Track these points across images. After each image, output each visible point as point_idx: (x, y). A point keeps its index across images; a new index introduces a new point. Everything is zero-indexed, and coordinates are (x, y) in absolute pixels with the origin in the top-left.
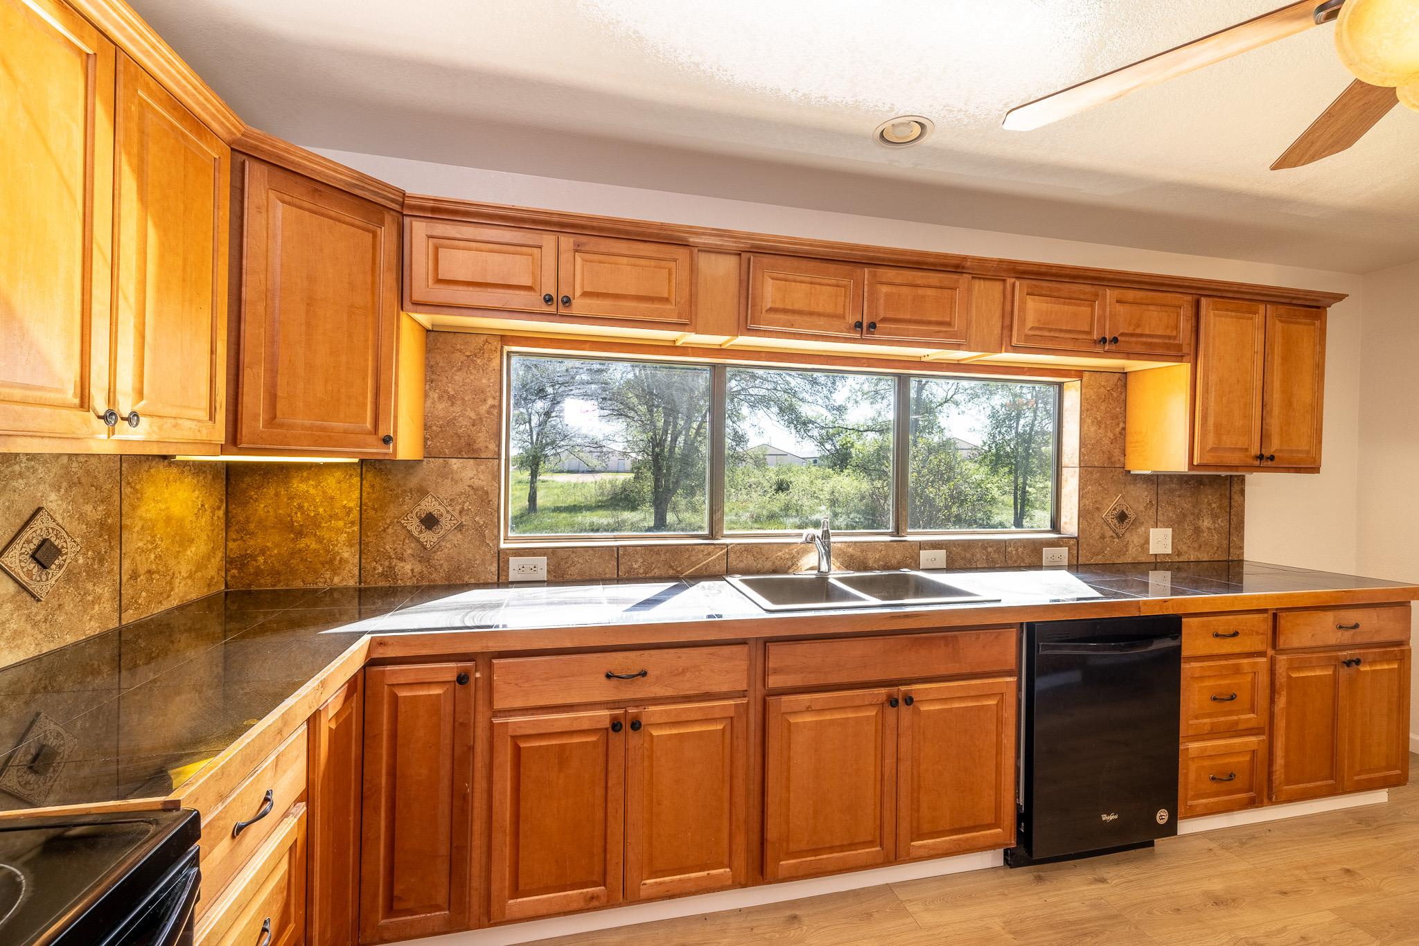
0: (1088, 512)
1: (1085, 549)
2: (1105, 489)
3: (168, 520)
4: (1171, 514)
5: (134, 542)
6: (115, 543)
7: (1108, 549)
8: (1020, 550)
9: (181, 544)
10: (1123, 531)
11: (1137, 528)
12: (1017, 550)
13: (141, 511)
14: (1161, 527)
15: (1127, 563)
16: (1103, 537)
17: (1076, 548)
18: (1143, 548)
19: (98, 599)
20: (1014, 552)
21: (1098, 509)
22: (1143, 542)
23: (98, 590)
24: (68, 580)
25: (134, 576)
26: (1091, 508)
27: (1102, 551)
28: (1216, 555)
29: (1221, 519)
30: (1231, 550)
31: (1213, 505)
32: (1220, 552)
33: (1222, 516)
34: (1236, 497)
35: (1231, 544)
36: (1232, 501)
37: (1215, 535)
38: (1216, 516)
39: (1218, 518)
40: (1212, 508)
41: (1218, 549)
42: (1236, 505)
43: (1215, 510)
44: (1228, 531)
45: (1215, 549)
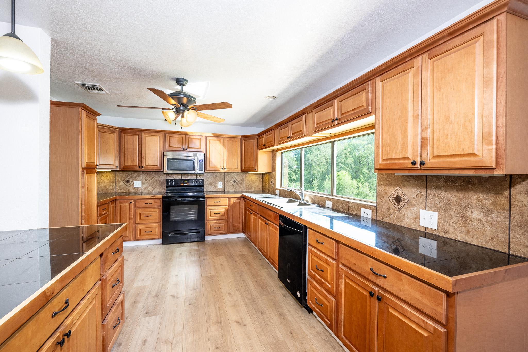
0: (381, 194)
1: (380, 212)
2: (390, 183)
3: (251, 180)
4: (438, 203)
5: (246, 182)
6: (243, 182)
7: (392, 216)
8: (353, 207)
9: (254, 183)
10: (400, 207)
11: (410, 207)
12: (352, 207)
13: (247, 179)
14: (429, 210)
15: (404, 227)
16: (389, 209)
17: (375, 211)
18: (415, 221)
19: (241, 187)
20: (351, 207)
21: (386, 193)
22: (415, 216)
23: (241, 186)
24: (237, 185)
25: (246, 186)
26: (382, 192)
27: (388, 216)
28: (489, 244)
29: (496, 215)
30: (512, 245)
31: (485, 202)
32: (495, 243)
33: (498, 212)
34: (519, 197)
35: (511, 240)
36: (512, 200)
37: (488, 227)
38: (489, 211)
39: (492, 213)
40: (483, 203)
41: (492, 239)
42: (519, 204)
43: (487, 205)
44: (508, 227)
45: (488, 238)
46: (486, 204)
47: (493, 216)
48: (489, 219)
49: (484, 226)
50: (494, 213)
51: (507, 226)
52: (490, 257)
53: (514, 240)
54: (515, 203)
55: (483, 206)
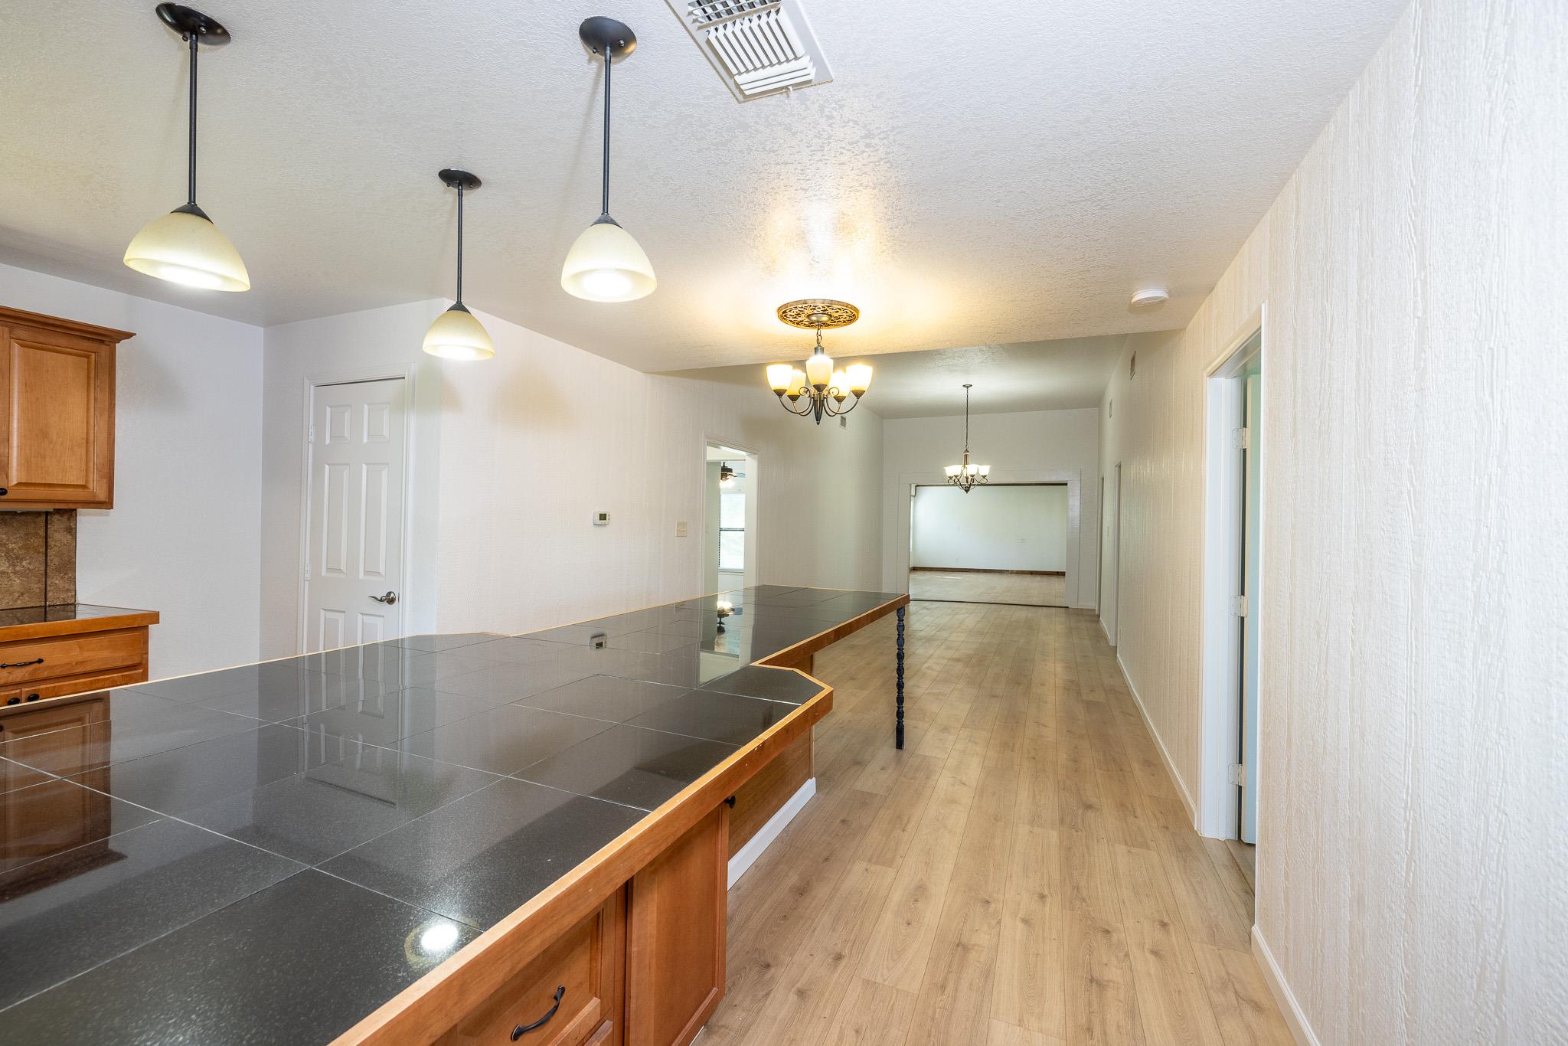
28: (19, 602)
29: (28, 561)
30: (50, 594)
31: (11, 546)
32: (27, 598)
33: (31, 557)
34: (57, 536)
35: (48, 588)
36: (49, 540)
37: (16, 579)
38: (17, 558)
39: (22, 560)
40: (8, 549)
41: (22, 594)
42: (58, 544)
43: (15, 551)
44: (44, 574)
45: (16, 595)
46: (13, 549)
47: (24, 563)
48: (18, 568)
49: (11, 580)
50: (26, 560)
51: (43, 572)
52: (21, 619)
53: (52, 588)
54: (53, 543)
55: (8, 552)
